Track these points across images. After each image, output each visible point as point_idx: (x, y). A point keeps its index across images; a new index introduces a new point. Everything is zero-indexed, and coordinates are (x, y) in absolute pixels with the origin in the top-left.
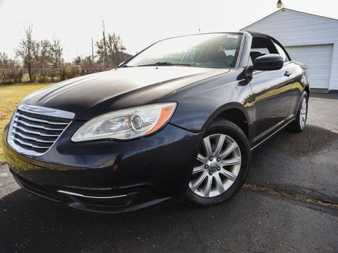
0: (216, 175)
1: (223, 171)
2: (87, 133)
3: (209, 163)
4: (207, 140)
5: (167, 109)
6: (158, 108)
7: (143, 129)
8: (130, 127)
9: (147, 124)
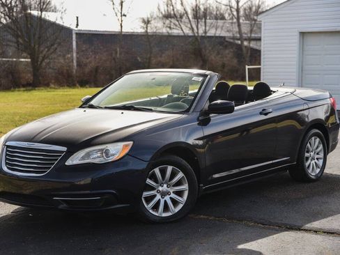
0: (167, 198)
1: (173, 195)
2: (76, 159)
3: (160, 189)
4: (157, 171)
5: (127, 146)
6: (121, 145)
7: (111, 158)
8: (103, 157)
9: (113, 155)
